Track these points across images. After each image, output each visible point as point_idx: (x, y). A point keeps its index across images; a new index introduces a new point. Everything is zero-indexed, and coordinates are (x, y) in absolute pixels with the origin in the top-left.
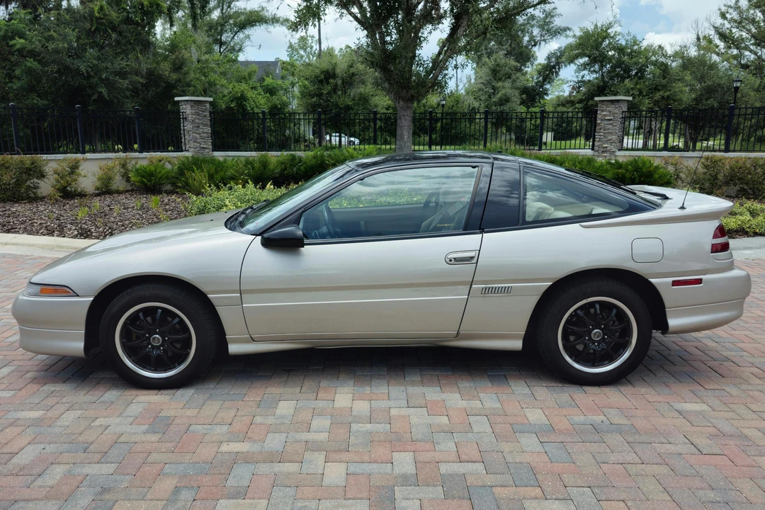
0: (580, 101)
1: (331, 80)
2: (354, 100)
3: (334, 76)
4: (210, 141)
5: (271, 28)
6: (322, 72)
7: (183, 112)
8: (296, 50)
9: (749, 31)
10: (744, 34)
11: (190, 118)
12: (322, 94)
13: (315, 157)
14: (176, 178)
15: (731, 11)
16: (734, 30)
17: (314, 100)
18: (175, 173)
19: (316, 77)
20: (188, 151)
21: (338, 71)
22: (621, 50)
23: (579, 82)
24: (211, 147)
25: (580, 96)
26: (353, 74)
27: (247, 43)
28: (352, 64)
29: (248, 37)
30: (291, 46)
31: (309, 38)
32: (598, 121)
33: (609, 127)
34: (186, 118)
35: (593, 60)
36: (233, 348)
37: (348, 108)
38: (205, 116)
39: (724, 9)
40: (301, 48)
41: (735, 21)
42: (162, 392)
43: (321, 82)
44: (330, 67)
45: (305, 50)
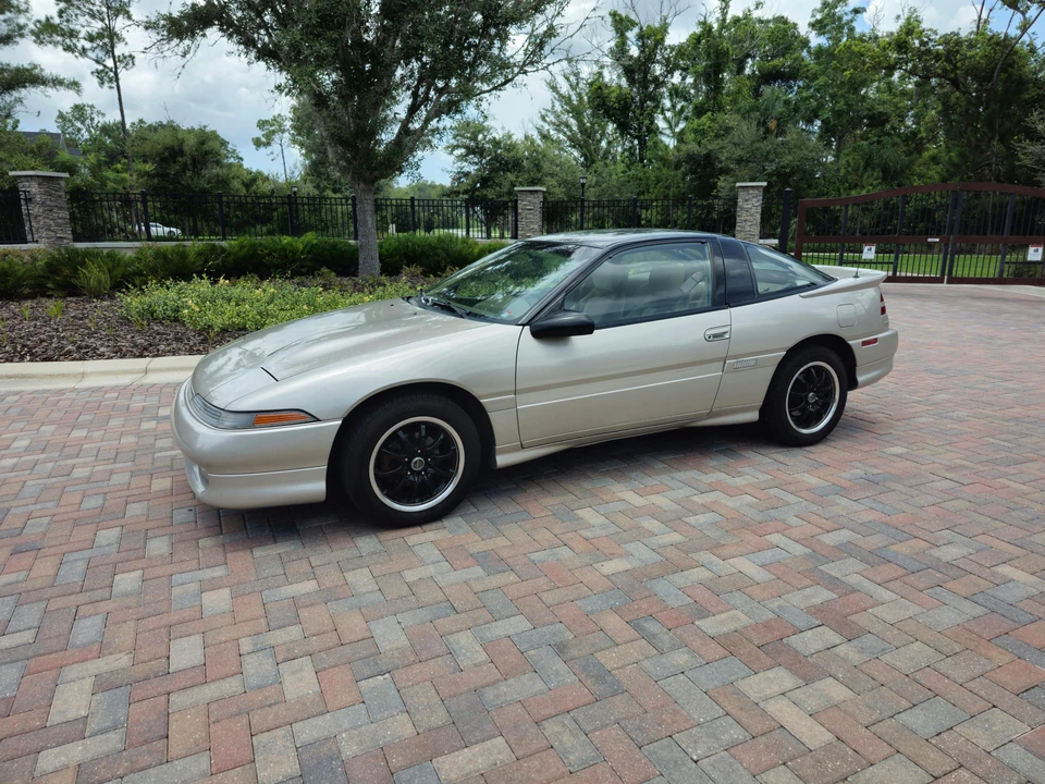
0: (466, 192)
1: (180, 159)
2: (209, 182)
3: (181, 153)
4: (69, 230)
5: (50, 91)
6: (166, 148)
7: (25, 192)
8: (70, 121)
9: (565, 133)
10: (562, 137)
11: (38, 198)
12: (168, 174)
13: (242, 247)
14: (43, 277)
15: (549, 114)
16: (552, 132)
17: (156, 181)
18: (42, 270)
19: (158, 154)
20: (37, 242)
21: (186, 148)
22: (496, 143)
23: (459, 173)
24: (71, 237)
25: (463, 188)
26: (206, 153)
27: (18, 107)
28: (204, 141)
29: (20, 100)
30: (61, 116)
31: (87, 108)
32: (520, 211)
33: (531, 216)
34: (30, 199)
35: (470, 151)
36: (502, 460)
37: (204, 192)
38: (60, 196)
39: (543, 112)
40: (77, 119)
41: (554, 124)
42: (425, 527)
43: (164, 160)
44: (176, 144)
45: (83, 123)
